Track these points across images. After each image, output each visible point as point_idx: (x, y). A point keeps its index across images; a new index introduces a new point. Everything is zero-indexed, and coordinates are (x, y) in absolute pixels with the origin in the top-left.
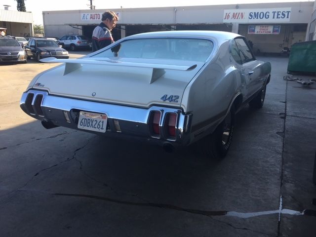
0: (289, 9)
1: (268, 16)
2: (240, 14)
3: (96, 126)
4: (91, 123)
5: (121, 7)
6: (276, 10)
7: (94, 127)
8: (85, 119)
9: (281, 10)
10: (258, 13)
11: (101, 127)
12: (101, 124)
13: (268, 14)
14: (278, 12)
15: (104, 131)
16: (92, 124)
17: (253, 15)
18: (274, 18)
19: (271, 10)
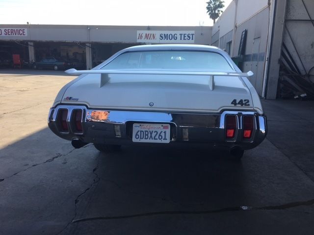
0: (193, 32)
1: (176, 37)
2: (152, 35)
3: (157, 137)
4: (149, 135)
5: (28, 23)
6: (183, 32)
7: (154, 139)
8: (141, 131)
9: (187, 32)
10: (167, 35)
11: (163, 137)
12: (163, 134)
13: (176, 36)
14: (184, 35)
15: (168, 141)
16: (151, 136)
17: (163, 36)
18: (181, 39)
19: (178, 33)
